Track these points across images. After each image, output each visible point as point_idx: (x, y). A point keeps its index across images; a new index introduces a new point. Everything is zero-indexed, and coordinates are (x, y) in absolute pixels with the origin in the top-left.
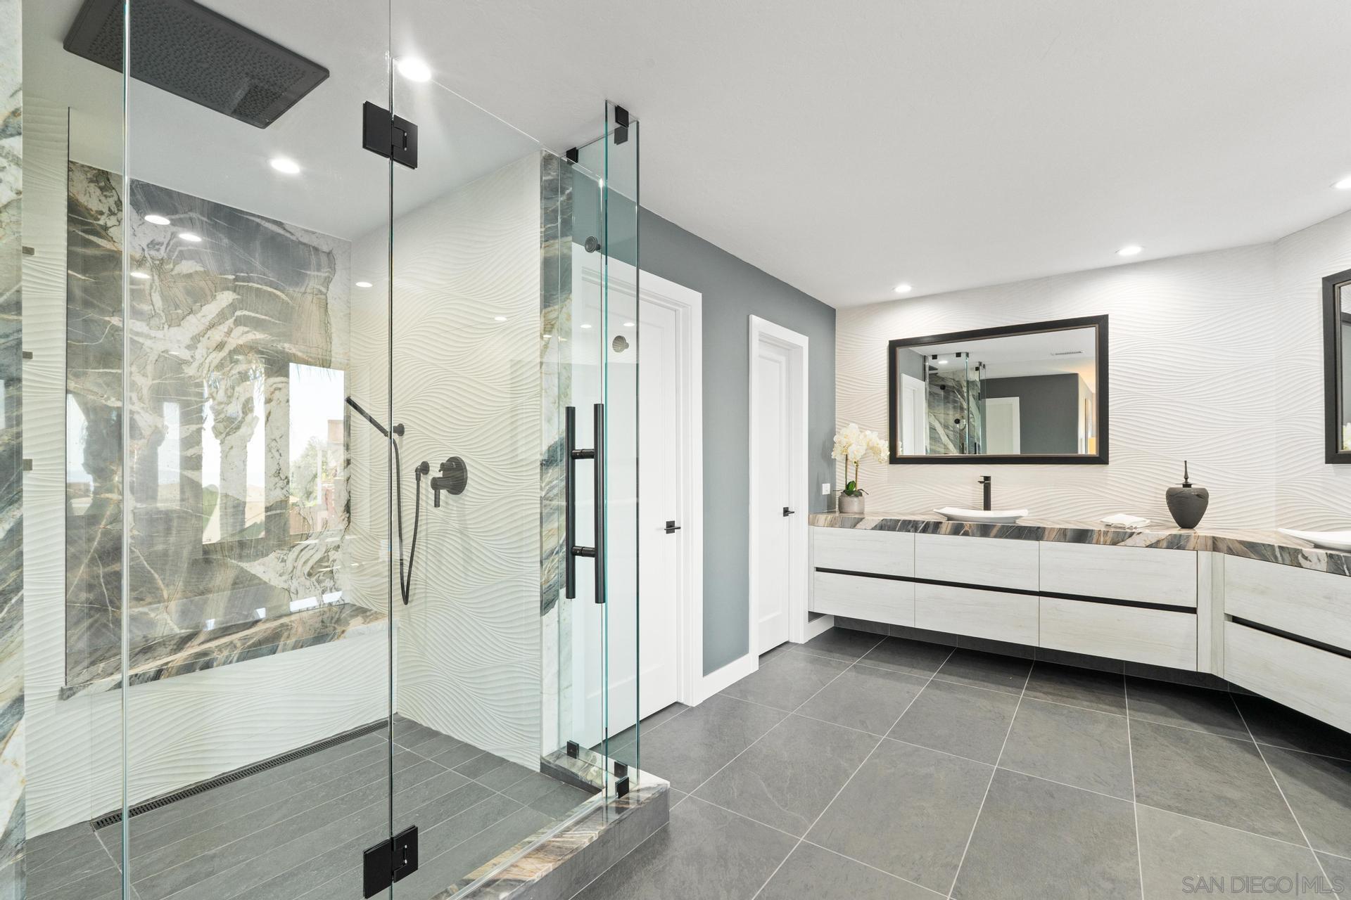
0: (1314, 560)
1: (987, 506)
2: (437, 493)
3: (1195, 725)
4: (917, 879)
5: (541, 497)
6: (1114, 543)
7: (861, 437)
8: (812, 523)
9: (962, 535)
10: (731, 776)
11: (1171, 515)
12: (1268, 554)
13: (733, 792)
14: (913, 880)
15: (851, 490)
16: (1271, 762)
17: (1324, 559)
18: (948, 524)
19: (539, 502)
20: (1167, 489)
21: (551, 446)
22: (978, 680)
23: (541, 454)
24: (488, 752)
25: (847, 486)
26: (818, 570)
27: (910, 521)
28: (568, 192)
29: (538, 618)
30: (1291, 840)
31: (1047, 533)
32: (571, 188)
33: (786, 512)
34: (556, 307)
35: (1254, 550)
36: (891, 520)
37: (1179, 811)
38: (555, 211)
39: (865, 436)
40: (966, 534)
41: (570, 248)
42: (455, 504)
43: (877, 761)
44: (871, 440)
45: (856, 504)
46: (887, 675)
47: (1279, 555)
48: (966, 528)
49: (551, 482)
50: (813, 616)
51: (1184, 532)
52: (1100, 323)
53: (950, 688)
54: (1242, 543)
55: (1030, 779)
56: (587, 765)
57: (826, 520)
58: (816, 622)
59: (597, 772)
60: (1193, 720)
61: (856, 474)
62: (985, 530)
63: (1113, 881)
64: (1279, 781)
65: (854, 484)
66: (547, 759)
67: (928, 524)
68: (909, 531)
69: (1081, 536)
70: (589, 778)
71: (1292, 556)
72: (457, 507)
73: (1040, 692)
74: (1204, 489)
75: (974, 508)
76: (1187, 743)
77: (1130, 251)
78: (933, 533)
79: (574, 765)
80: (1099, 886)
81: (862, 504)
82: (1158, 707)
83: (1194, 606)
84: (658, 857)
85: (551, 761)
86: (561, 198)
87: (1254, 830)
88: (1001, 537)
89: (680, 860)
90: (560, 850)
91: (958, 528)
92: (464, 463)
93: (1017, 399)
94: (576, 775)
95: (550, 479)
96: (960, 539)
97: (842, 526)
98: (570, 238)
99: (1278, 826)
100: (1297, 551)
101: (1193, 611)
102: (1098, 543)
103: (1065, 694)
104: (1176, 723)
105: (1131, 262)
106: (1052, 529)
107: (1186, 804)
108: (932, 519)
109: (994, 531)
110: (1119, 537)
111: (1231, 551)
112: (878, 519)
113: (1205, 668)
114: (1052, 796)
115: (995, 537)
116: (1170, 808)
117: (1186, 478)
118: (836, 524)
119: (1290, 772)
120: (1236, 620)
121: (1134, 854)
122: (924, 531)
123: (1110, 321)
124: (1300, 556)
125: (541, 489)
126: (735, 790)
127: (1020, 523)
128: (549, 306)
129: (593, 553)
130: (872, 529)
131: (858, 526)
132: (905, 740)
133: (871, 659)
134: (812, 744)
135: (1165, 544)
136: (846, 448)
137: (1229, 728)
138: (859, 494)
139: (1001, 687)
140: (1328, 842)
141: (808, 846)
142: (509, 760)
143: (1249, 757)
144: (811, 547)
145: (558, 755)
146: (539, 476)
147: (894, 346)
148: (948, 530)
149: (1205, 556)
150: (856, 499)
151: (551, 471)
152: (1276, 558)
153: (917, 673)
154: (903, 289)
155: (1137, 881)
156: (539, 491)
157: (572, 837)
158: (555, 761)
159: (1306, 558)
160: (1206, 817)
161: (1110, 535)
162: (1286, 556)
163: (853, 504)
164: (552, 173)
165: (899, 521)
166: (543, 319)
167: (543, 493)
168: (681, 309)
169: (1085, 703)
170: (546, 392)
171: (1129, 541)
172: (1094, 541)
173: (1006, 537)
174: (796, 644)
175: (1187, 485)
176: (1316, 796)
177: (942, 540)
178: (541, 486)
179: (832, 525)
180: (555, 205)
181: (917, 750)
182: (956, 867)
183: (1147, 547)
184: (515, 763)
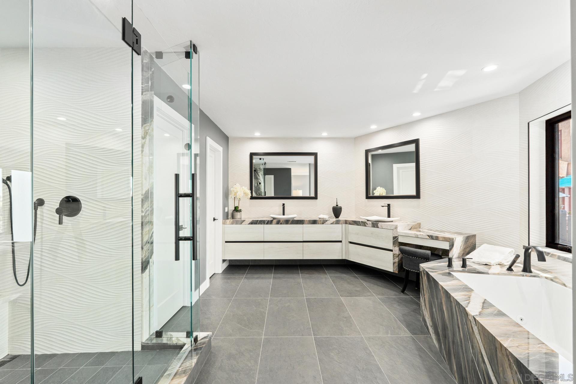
0: (369, 224)
1: (284, 214)
2: (61, 217)
3: (343, 274)
4: (303, 335)
5: (142, 216)
6: (323, 224)
7: (241, 189)
8: (224, 223)
9: (280, 224)
10: (225, 326)
11: (333, 215)
12: (359, 224)
13: (230, 331)
14: (302, 336)
15: (236, 209)
16: (361, 279)
17: (371, 224)
18: (275, 221)
19: (141, 218)
20: (332, 207)
21: (146, 191)
22: (286, 274)
23: (142, 195)
24: (100, 353)
25: (235, 208)
26: (226, 242)
27: (262, 220)
28: (152, 70)
29: (140, 275)
30: (372, 296)
31: (305, 222)
32: (154, 69)
33: (214, 219)
34: (148, 124)
35: (355, 223)
36: (255, 220)
37: (350, 296)
38: (148, 78)
39: (243, 189)
40: (281, 224)
41: (153, 97)
42: (70, 222)
43: (271, 306)
44: (245, 190)
45: (239, 215)
46: (257, 278)
47: (361, 223)
48: (281, 222)
49: (146, 208)
50: (224, 261)
51: (337, 219)
52: (315, 155)
53: (280, 278)
54: (352, 221)
55: (315, 298)
56: (169, 338)
57: (230, 222)
58: (224, 263)
59: (176, 339)
60: (342, 273)
61: (239, 204)
62: (287, 222)
63: (346, 318)
64: (365, 284)
65: (238, 207)
66: (146, 342)
67: (268, 221)
68: (262, 224)
69: (314, 222)
70: (175, 342)
71: (364, 224)
72: (71, 224)
73: (305, 273)
74: (341, 207)
75: (279, 215)
76: (344, 279)
77: (325, 134)
78: (270, 224)
79: (162, 340)
80: (344, 320)
81: (241, 215)
82: (334, 271)
83: (341, 240)
84: (216, 362)
85: (149, 342)
86: (150, 73)
87: (365, 296)
88: (292, 224)
89: (225, 360)
90: (184, 372)
91: (279, 222)
92: (79, 199)
93: (273, 176)
94: (167, 344)
95: (146, 207)
96: (279, 226)
97: (236, 224)
98: (153, 92)
99: (369, 294)
100: (365, 222)
101: (341, 242)
102: (319, 224)
103: (311, 273)
104: (338, 275)
105: (324, 137)
106: (307, 220)
107: (351, 294)
108: (270, 219)
109: (290, 222)
110: (324, 222)
111: (350, 224)
112: (251, 220)
113: (344, 258)
114: (322, 302)
115: (290, 224)
116: (348, 296)
117: (337, 203)
118: (234, 223)
119: (366, 281)
120: (351, 243)
121: (347, 310)
122: (267, 224)
123: (318, 155)
124: (366, 223)
125: (142, 212)
126: (230, 330)
127: (295, 219)
128: (146, 123)
129: (191, 238)
130: (249, 224)
131: (243, 223)
132: (276, 297)
133: (249, 274)
134: (247, 306)
135: (335, 223)
136: (236, 193)
137: (350, 273)
138: (240, 211)
139: (294, 274)
140: (378, 294)
141: (266, 339)
142: (117, 351)
143: (357, 279)
144: (224, 233)
145: (150, 339)
146: (140, 206)
147: (252, 155)
148: (275, 223)
149: (344, 225)
150: (239, 213)
151: (146, 203)
152: (360, 224)
153: (267, 276)
154: (257, 134)
155: (350, 316)
156: (141, 213)
157: (186, 365)
158: (151, 342)
159: (367, 224)
160: (356, 296)
161: (322, 221)
162: (363, 224)
163: (238, 215)
164: (147, 60)
165: (258, 220)
166: (143, 129)
167: (143, 214)
168: (185, 131)
169: (317, 274)
170: (145, 165)
171: (326, 223)
172: (318, 223)
173: (293, 224)
174: (218, 274)
175: (337, 205)
176: (372, 285)
177: (274, 226)
178: (142, 211)
179: (232, 224)
180: (148, 75)
181: (281, 299)
182: (310, 328)
183: (331, 224)
184: (122, 352)
